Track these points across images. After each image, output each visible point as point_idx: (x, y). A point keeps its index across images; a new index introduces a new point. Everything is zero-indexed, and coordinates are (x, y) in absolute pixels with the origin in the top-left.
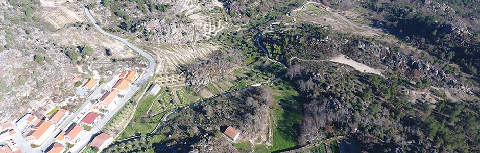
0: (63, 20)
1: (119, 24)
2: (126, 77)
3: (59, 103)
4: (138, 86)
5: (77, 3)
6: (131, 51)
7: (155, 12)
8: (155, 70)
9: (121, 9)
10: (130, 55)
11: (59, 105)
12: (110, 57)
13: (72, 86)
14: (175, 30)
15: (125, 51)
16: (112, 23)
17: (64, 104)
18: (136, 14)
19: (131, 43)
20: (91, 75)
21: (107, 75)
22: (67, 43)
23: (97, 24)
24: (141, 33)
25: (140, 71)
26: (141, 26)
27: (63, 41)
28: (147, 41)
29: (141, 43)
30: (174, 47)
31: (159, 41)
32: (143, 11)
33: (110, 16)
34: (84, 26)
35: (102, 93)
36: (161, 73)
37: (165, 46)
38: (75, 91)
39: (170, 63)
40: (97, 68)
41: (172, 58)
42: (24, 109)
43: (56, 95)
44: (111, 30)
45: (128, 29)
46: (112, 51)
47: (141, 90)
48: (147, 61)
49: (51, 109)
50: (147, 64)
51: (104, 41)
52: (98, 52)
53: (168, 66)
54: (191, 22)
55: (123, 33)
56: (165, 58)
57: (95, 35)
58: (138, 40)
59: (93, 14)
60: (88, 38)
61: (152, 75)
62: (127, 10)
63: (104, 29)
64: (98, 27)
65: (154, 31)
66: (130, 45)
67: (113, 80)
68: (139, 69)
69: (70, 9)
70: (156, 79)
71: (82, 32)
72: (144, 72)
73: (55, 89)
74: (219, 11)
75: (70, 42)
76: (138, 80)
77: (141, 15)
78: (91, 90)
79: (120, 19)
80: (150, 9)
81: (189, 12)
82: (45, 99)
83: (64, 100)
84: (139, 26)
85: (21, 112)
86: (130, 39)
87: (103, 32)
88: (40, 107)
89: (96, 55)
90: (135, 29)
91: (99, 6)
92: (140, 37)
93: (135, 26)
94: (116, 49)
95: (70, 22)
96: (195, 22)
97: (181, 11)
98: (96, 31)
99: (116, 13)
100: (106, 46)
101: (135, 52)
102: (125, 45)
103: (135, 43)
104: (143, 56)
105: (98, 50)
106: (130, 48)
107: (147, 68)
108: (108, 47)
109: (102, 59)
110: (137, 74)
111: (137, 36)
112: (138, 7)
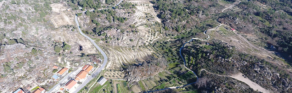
0: (61, 23)
1: (93, 29)
2: (86, 70)
3: (40, 83)
4: (93, 77)
5: (72, 11)
6: (95, 49)
7: (117, 22)
8: (106, 66)
9: (96, 18)
10: (93, 52)
11: (40, 84)
12: (81, 52)
13: (51, 72)
14: (125, 38)
15: (91, 49)
16: (89, 27)
17: (43, 84)
18: (104, 22)
19: (96, 43)
20: (65, 65)
21: (75, 66)
22: (58, 39)
23: (79, 27)
24: (104, 37)
25: (96, 66)
26: (104, 33)
27: (56, 37)
28: (106, 43)
29: (103, 44)
30: (123, 49)
31: (114, 44)
32: (109, 21)
33: (89, 22)
34: (71, 28)
35: (69, 79)
36: (109, 69)
37: (117, 48)
38: (52, 75)
39: (117, 61)
40: (71, 60)
41: (119, 58)
42: (18, 85)
43: (40, 77)
44: (87, 33)
45: (96, 33)
46: (83, 47)
47: (94, 80)
48: (103, 58)
49: (35, 87)
50: (101, 61)
51: (80, 40)
52: (75, 48)
53: (116, 63)
54: (138, 32)
55: (93, 36)
56: (115, 58)
57: (76, 35)
58: (101, 42)
59: (79, 20)
60: (72, 36)
61: (103, 69)
62: (99, 19)
63: (83, 31)
64: (79, 29)
65: (112, 37)
66: (95, 45)
67: (78, 70)
68: (96, 64)
69: (67, 15)
70: (105, 72)
71: (69, 32)
72: (99, 66)
73: (40, 73)
74: (158, 25)
75: (60, 39)
76: (94, 72)
77: (108, 24)
78: (62, 76)
79: (94, 25)
80: (114, 20)
81: (138, 24)
82: (32, 79)
83: (44, 81)
84: (103, 33)
85: (16, 86)
86: (97, 40)
87: (81, 33)
88: (28, 85)
89: (73, 50)
90: (101, 34)
91: (83, 15)
92: (103, 40)
93: (101, 32)
94: (86, 46)
95: (64, 24)
96: (141, 32)
97: (133, 23)
98: (77, 32)
99: (92, 21)
100: (81, 43)
101: (97, 50)
102: (92, 44)
103: (99, 44)
104: (101, 54)
105: (75, 46)
106: (95, 47)
107: (101, 64)
108: (82, 45)
109: (75, 53)
110: (93, 68)
111: (101, 39)
112: (106, 18)
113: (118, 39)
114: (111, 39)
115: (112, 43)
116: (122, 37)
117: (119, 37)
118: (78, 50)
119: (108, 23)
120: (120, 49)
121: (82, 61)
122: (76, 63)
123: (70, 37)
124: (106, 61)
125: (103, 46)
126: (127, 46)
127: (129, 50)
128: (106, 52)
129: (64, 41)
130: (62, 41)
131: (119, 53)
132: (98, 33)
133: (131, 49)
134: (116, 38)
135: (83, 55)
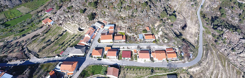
2: (168, 53)
4: (168, 65)
6: (197, 39)
8: (191, 68)
10: (192, 41)
12: (181, 31)
15: (193, 36)
16: (211, 12)
17: (129, 34)
19: (203, 34)
20: (156, 33)
21: (163, 41)
23: (202, 6)
24: (217, 34)
25: (182, 58)
29: (210, 40)
30: (229, 65)
31: (223, 50)
35: (147, 48)
36: (192, 74)
37: (223, 58)
40: (165, 31)
43: (131, 27)
44: (204, 16)
45: (213, 24)
46: (187, 28)
47: (165, 70)
48: (196, 56)
49: (122, 32)
50: (191, 57)
51: (191, 19)
55: (207, 24)
56: (209, 67)
57: (192, 12)
58: (210, 36)
61: (184, 68)
63: (201, 12)
64: (200, 8)
66: (201, 34)
67: (162, 46)
68: (183, 55)
70: (183, 73)
71: (188, 5)
75: (175, 6)
76: (173, 62)
78: (146, 40)
79: (219, 13)
82: (126, 25)
86: (206, 31)
87: (198, 13)
94: (190, 29)
98: (196, 10)
99: (220, 8)
100: (189, 23)
101: (198, 42)
102: (198, 32)
103: (206, 36)
104: (198, 50)
105: (181, 21)
106: (199, 36)
107: (188, 60)
108: (188, 25)
109: (175, 29)
110: (176, 58)
111: (212, 34)
113: (233, 49)
114: (224, 42)
115: (221, 47)
116: (240, 51)
117: (237, 48)
118: (180, 27)
119: (237, 22)
120: (225, 62)
121: (173, 41)
122: (166, 38)
123: (185, 10)
124: (195, 62)
125: (207, 42)
126: (239, 65)
127: (237, 72)
128: (205, 52)
129: (176, 10)
130: (175, 9)
131: (220, 65)
132: (215, 24)
133: (241, 73)
134: (232, 46)
135: (179, 36)
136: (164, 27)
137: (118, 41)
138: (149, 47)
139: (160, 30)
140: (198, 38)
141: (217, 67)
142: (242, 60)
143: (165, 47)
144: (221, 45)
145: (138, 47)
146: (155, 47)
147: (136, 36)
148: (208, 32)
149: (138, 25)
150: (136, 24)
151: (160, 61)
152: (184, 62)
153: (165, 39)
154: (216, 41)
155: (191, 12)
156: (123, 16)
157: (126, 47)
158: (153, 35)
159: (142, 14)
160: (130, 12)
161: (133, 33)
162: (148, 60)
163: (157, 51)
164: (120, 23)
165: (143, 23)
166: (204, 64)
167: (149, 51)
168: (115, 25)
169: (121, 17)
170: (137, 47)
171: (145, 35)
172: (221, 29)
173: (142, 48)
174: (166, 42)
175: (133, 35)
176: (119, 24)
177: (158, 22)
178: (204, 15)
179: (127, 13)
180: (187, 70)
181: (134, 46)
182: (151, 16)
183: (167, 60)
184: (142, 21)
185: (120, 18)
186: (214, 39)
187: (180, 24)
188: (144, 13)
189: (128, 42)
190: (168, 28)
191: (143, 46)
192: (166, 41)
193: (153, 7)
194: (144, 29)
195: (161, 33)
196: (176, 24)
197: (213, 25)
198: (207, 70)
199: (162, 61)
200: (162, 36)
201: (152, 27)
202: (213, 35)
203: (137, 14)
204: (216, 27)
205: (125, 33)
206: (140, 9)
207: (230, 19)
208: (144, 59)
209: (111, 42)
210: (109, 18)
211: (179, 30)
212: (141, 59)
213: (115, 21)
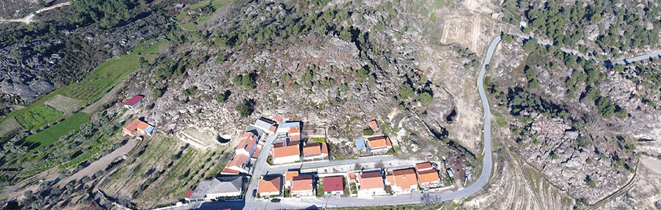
0: (458, 37)
1: (513, 87)
2: (420, 173)
3: (332, 136)
4: (422, 199)
5: (499, 22)
6: (478, 139)
7: (587, 106)
8: (469, 199)
9: (540, 67)
10: (469, 144)
12: (446, 125)
14: (576, 164)
16: (507, 78)
18: (552, 87)
19: (492, 126)
20: (393, 133)
21: (408, 149)
23: (486, 66)
24: (520, 125)
25: (450, 180)
26: (529, 116)
28: (517, 142)
29: (506, 139)
31: (533, 157)
32: (568, 91)
33: (515, 67)
34: (466, 61)
35: (376, 167)
37: (534, 174)
38: (358, 136)
40: (412, 128)
43: (338, 126)
44: (492, 89)
45: (511, 104)
46: (457, 118)
48: (478, 174)
50: (469, 177)
51: (465, 97)
52: (440, 108)
55: (499, 105)
56: (507, 194)
57: (467, 81)
58: (507, 131)
59: (497, 51)
60: (454, 78)
61: (456, 201)
62: (546, 74)
63: (486, 80)
64: (483, 72)
65: (541, 138)
66: (487, 128)
67: (407, 161)
68: (451, 175)
69: (482, 25)
71: (456, 66)
72: (452, 186)
73: (344, 118)
76: (433, 190)
77: (559, 96)
78: (372, 151)
79: (524, 79)
80: (583, 96)
81: (653, 148)
82: (326, 120)
85: (298, 115)
86: (498, 121)
87: (480, 82)
88: (315, 125)
91: (516, 43)
93: (523, 108)
94: (464, 120)
95: (462, 43)
97: (637, 137)
98: (474, 75)
99: (527, 68)
100: (460, 105)
101: (481, 145)
102: (481, 123)
103: (497, 131)
104: (481, 161)
105: (444, 104)
106: (483, 133)
107: (463, 185)
108: (460, 110)
109: (432, 120)
110: (438, 182)
111: (511, 125)
112: (566, 81)
113: (552, 153)
114: (535, 141)
115: (530, 151)
116: (566, 156)
117: (560, 151)
118: (442, 116)
119: (562, 95)
120: (538, 182)
121: (430, 147)
122: (415, 143)
123: (451, 78)
124: (478, 186)
125: (501, 144)
126: (566, 186)
127: (563, 200)
128: (496, 165)
129: (432, 78)
130: (429, 77)
131: (528, 189)
132: (515, 104)
133: (570, 201)
134: (550, 148)
135: (441, 135)
136: (408, 120)
137: (312, 158)
138: (380, 165)
139: (400, 125)
140: (482, 138)
141: (521, 193)
142: (572, 175)
143: (413, 162)
144: (528, 148)
145: (357, 167)
146: (393, 163)
147: (350, 143)
148: (502, 123)
149: (352, 119)
150: (349, 117)
151: (406, 192)
152: (456, 189)
153: (413, 145)
154: (518, 140)
155: (463, 81)
156: (318, 101)
157: (331, 168)
158: (385, 137)
159: (358, 95)
160: (331, 91)
161: (343, 137)
162: (380, 191)
163: (399, 172)
164: (312, 118)
165: (362, 114)
166: (496, 188)
167: (380, 173)
168: (301, 123)
169: (313, 104)
170: (353, 166)
171: (370, 139)
172: (526, 114)
173: (365, 167)
174: (414, 150)
175: (343, 143)
176: (309, 120)
177: (395, 109)
178: (493, 86)
179: (327, 94)
180: (462, 205)
181: (349, 166)
182: (379, 97)
183: (421, 189)
184: (359, 110)
185: (311, 107)
186: (515, 137)
187: (442, 110)
188: (362, 92)
189: (334, 158)
190: (418, 120)
191: (367, 164)
192: (415, 148)
193: (381, 77)
194: (365, 126)
195: (402, 133)
196: (433, 110)
197: (513, 106)
198: (503, 200)
199: (409, 192)
200: (405, 139)
201: (382, 120)
202: (513, 128)
203: (349, 96)
204: (518, 110)
205: (325, 139)
206: (353, 84)
207: (547, 92)
208: (372, 190)
209: (296, 162)
210: (286, 108)
211: (441, 122)
212: (365, 190)
213: (301, 115)
